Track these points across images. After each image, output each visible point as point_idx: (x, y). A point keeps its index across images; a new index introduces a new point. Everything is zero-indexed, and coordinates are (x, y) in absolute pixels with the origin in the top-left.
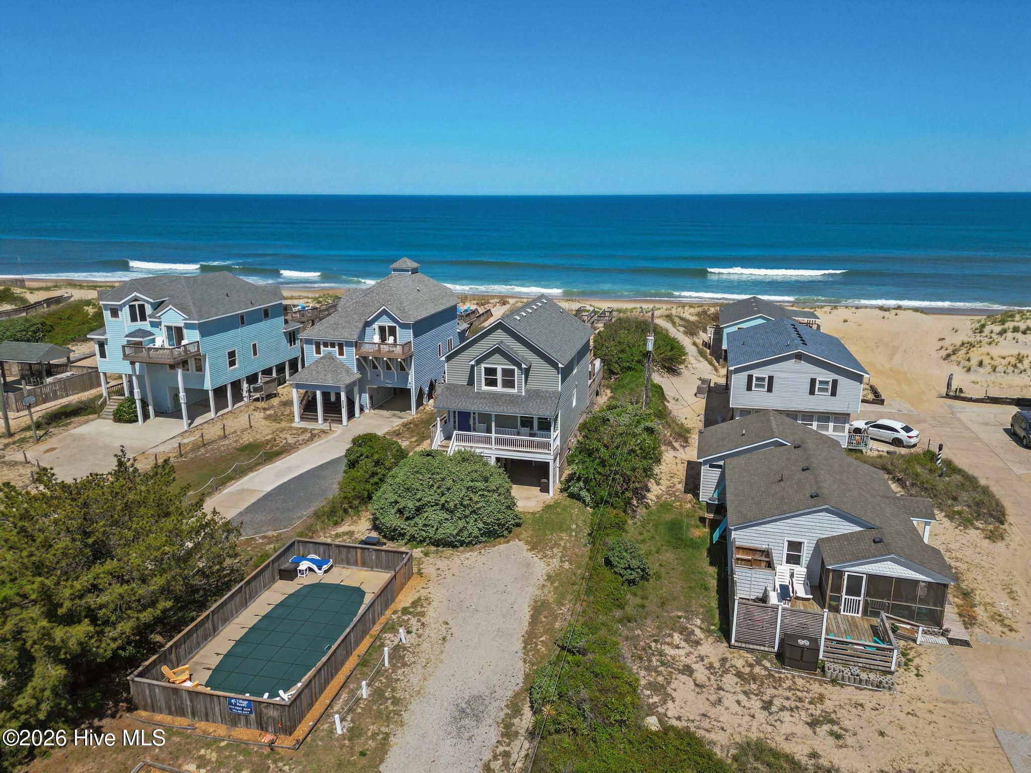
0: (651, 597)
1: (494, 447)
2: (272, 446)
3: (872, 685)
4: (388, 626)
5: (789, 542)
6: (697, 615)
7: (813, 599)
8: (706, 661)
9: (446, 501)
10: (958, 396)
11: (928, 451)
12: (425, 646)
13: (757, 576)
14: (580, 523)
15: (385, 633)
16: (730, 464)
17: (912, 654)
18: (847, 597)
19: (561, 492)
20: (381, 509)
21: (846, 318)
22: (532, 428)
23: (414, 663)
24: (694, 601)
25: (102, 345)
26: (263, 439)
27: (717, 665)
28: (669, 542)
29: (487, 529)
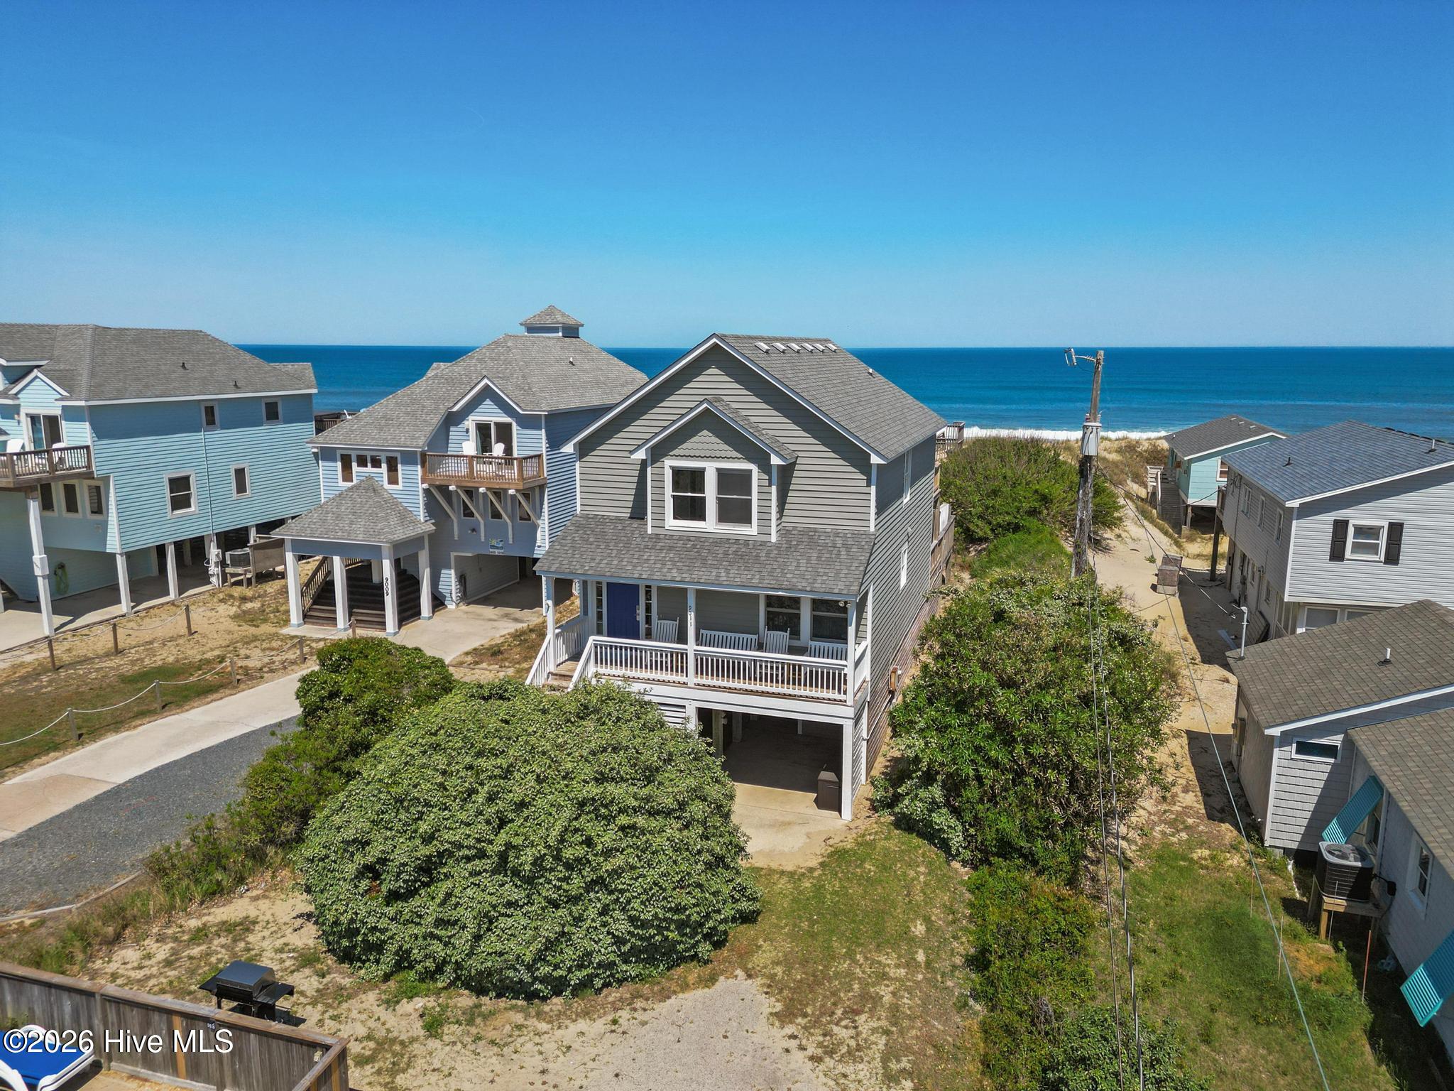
1: (692, 679)
2: (207, 674)
9: (509, 846)
14: (937, 914)
19: (874, 809)
22: (795, 633)
26: (199, 658)
28: (1226, 995)
29: (642, 938)
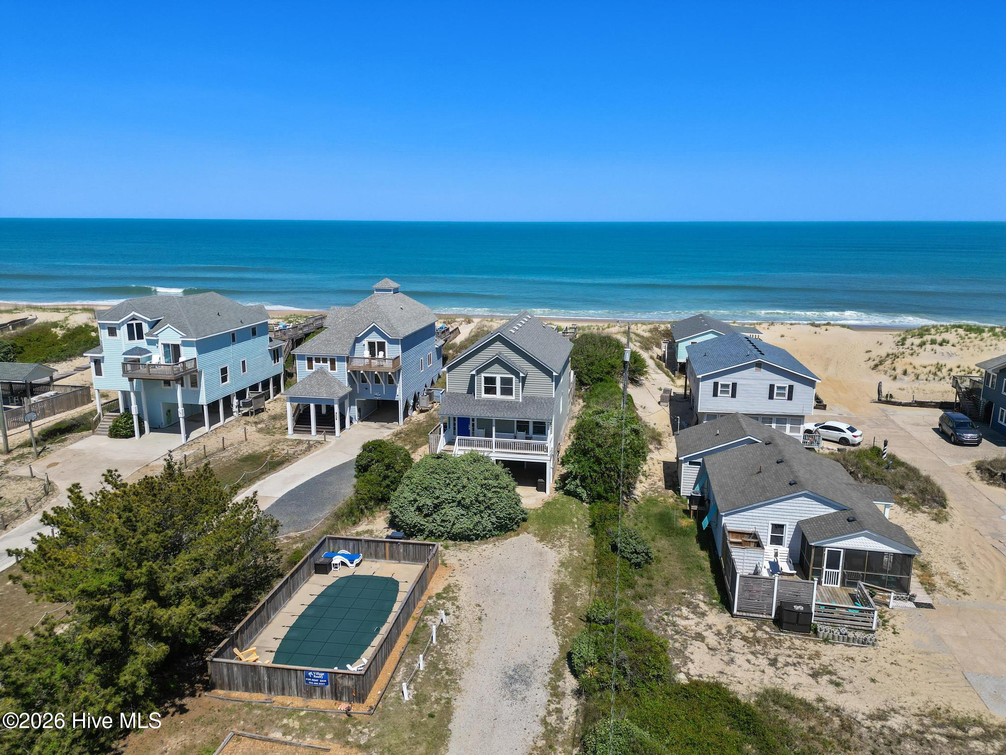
0: (656, 578)
1: (494, 450)
2: (273, 457)
3: (858, 642)
4: (427, 610)
5: (773, 524)
6: (699, 591)
7: (796, 574)
8: (714, 629)
9: (463, 498)
10: (889, 401)
11: (874, 447)
12: (464, 625)
13: (749, 555)
14: (580, 516)
15: (426, 615)
16: (709, 462)
17: (887, 616)
18: (828, 570)
19: (557, 490)
20: (401, 507)
21: (783, 334)
22: (528, 433)
23: (458, 639)
24: (693, 580)
25: (97, 362)
26: (262, 451)
27: (724, 631)
28: (661, 531)
29: (499, 523)
